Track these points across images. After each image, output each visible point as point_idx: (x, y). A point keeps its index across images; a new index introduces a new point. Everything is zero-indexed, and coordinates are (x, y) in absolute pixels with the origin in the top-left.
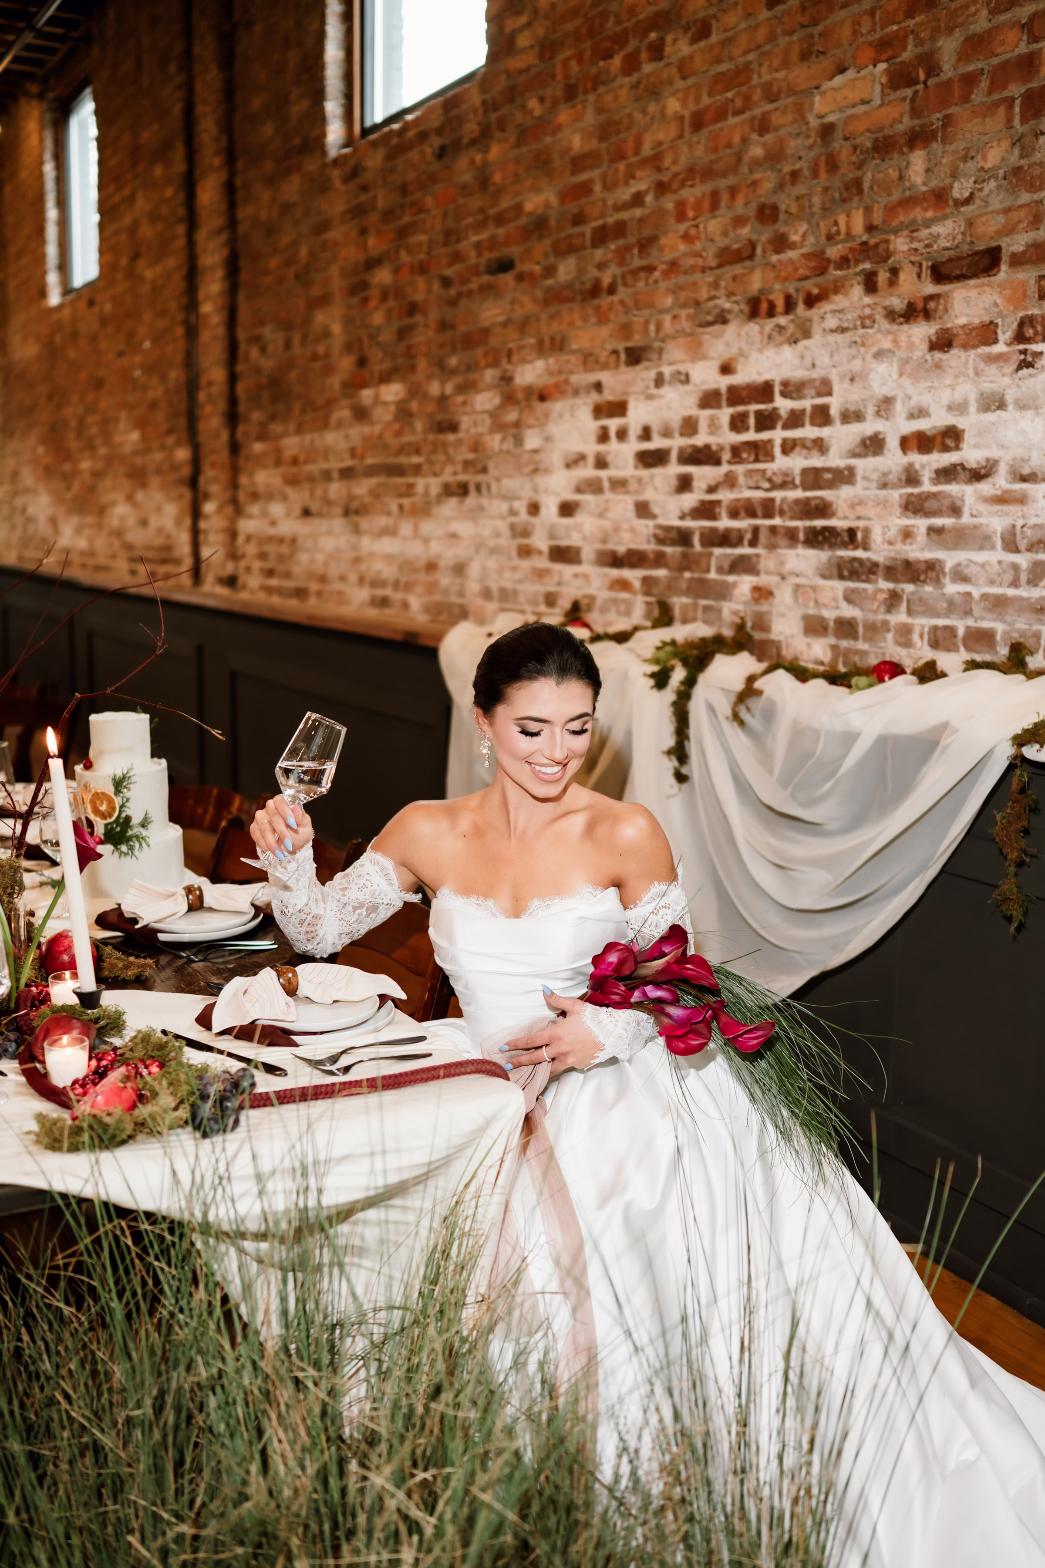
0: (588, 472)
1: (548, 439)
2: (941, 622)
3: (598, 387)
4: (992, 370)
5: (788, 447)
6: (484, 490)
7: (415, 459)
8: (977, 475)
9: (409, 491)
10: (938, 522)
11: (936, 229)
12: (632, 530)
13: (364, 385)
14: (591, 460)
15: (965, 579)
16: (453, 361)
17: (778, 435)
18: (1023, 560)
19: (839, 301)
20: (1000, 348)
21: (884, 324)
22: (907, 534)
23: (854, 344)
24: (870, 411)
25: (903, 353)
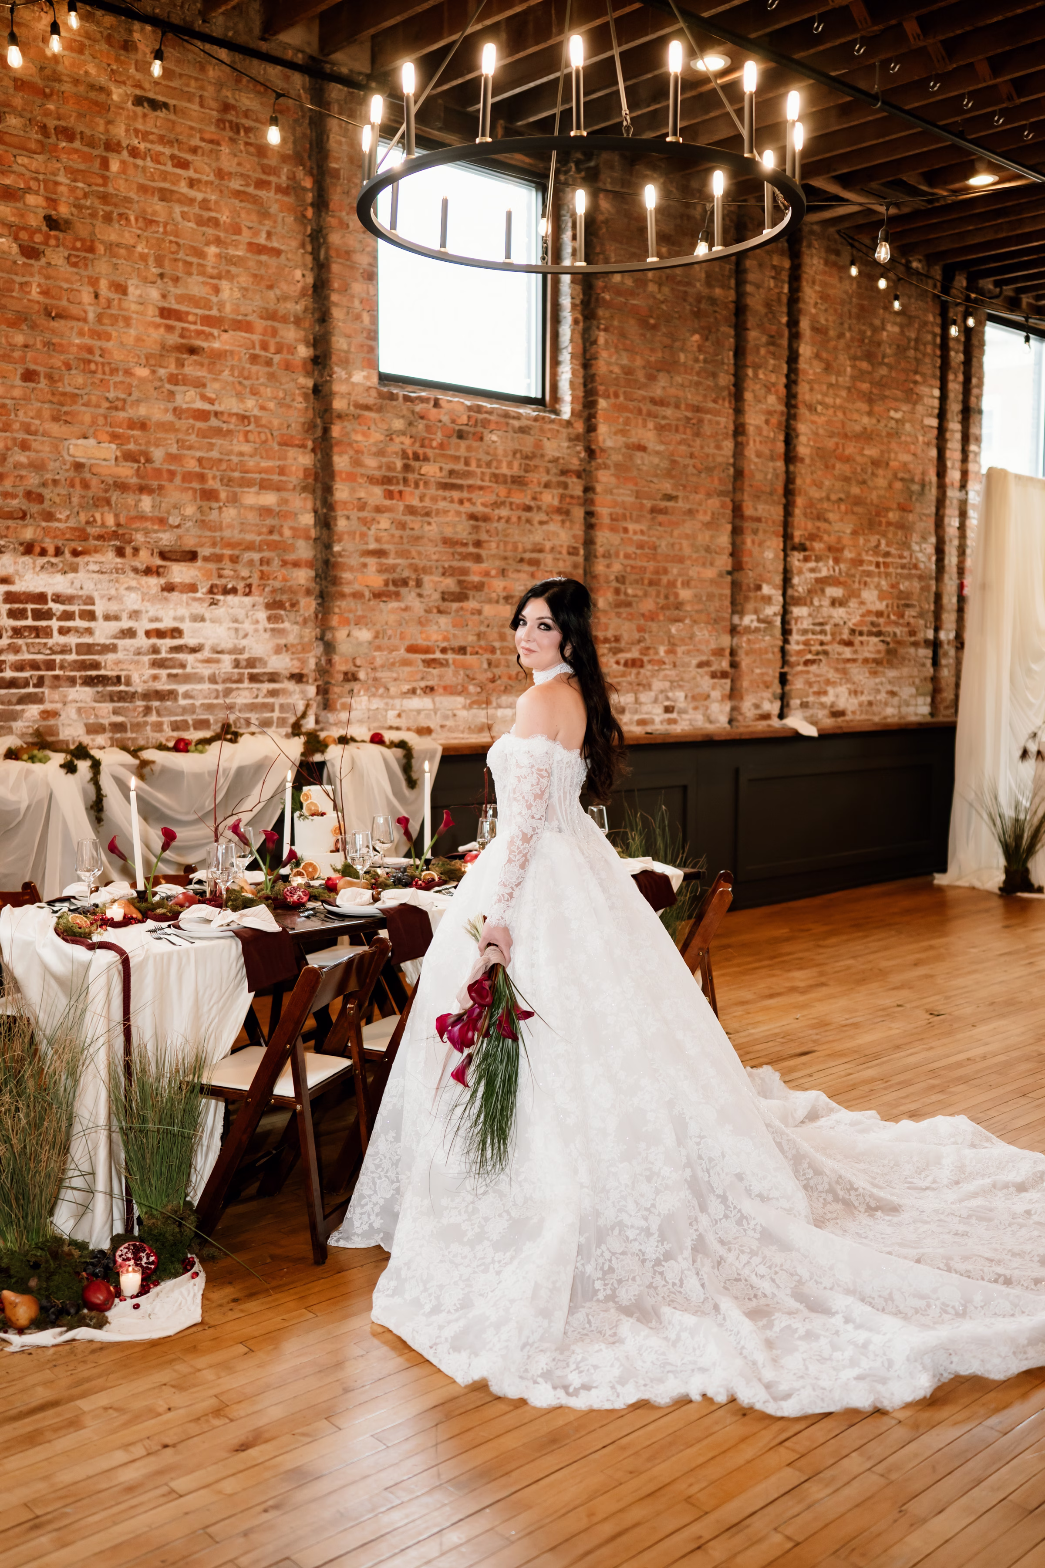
2: (179, 718)
4: (196, 604)
5: (63, 631)
8: (194, 650)
10: (174, 671)
11: (161, 535)
15: (191, 697)
17: (55, 624)
18: (220, 687)
19: (98, 557)
20: (199, 595)
21: (132, 575)
22: (155, 678)
23: (111, 581)
24: (125, 616)
25: (145, 590)
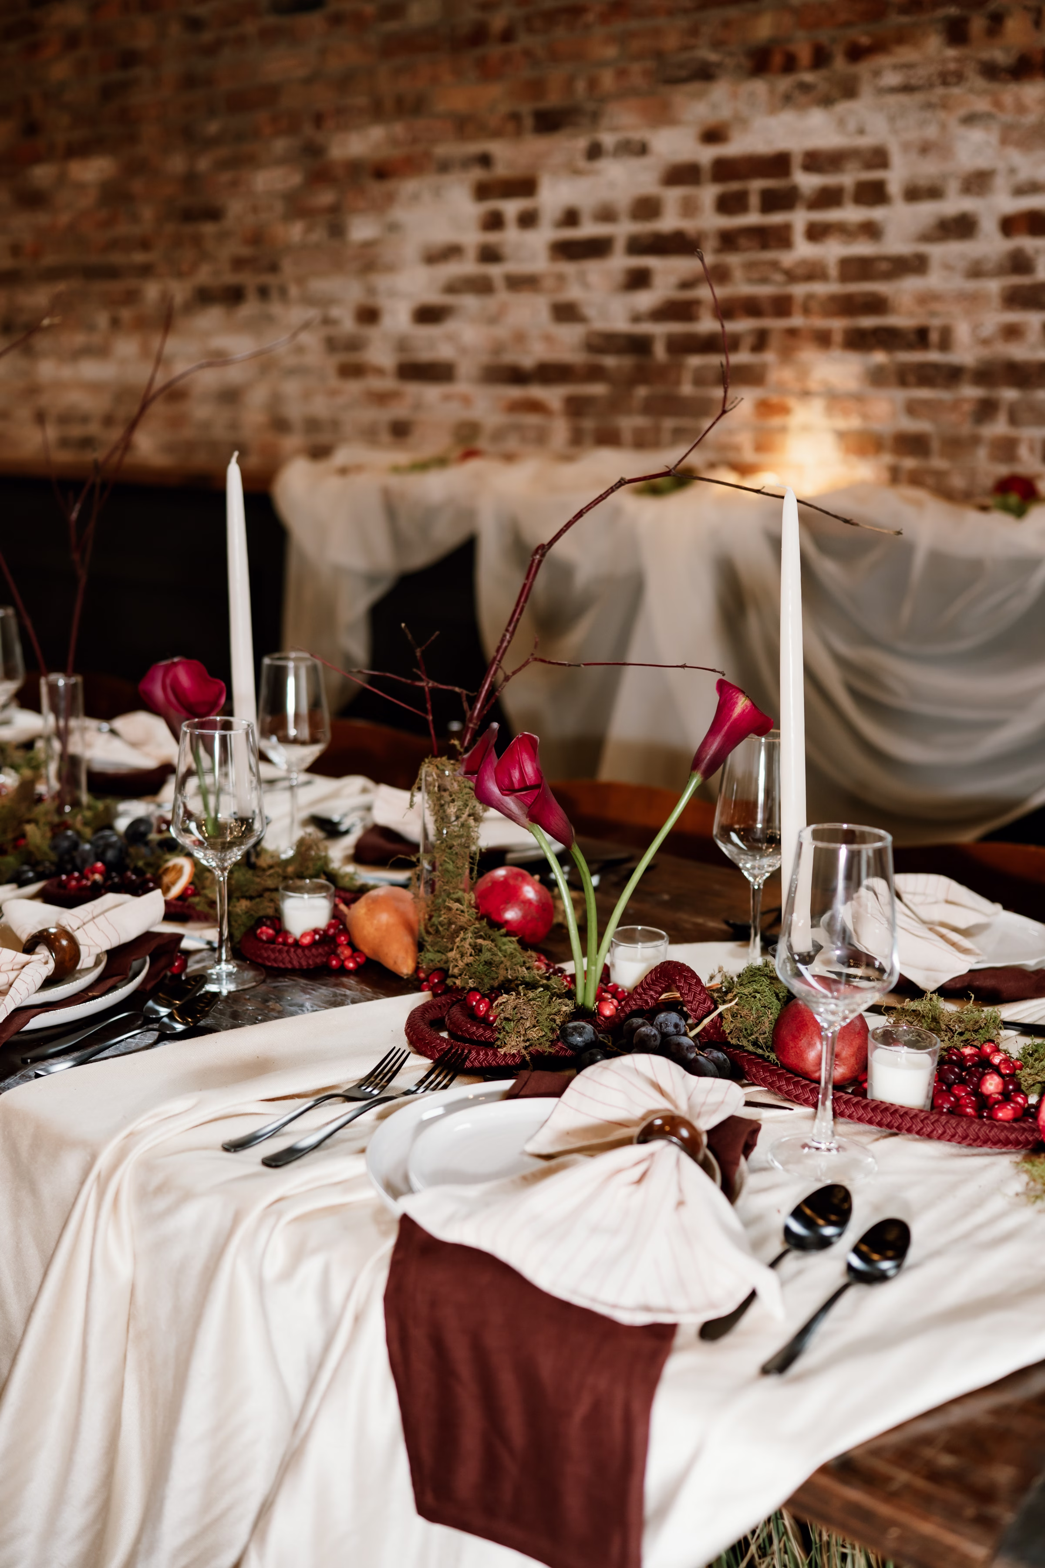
0: (468, 267)
1: (393, 228)
3: (485, 160)
5: (816, 233)
7: (139, 258)
9: (131, 297)
12: (548, 339)
13: (37, 159)
14: (471, 253)
16: (213, 128)
17: (799, 217)
19: (906, 54)
21: (980, 83)
22: (1012, 332)
23: (929, 106)
24: (953, 187)
25: (1008, 117)
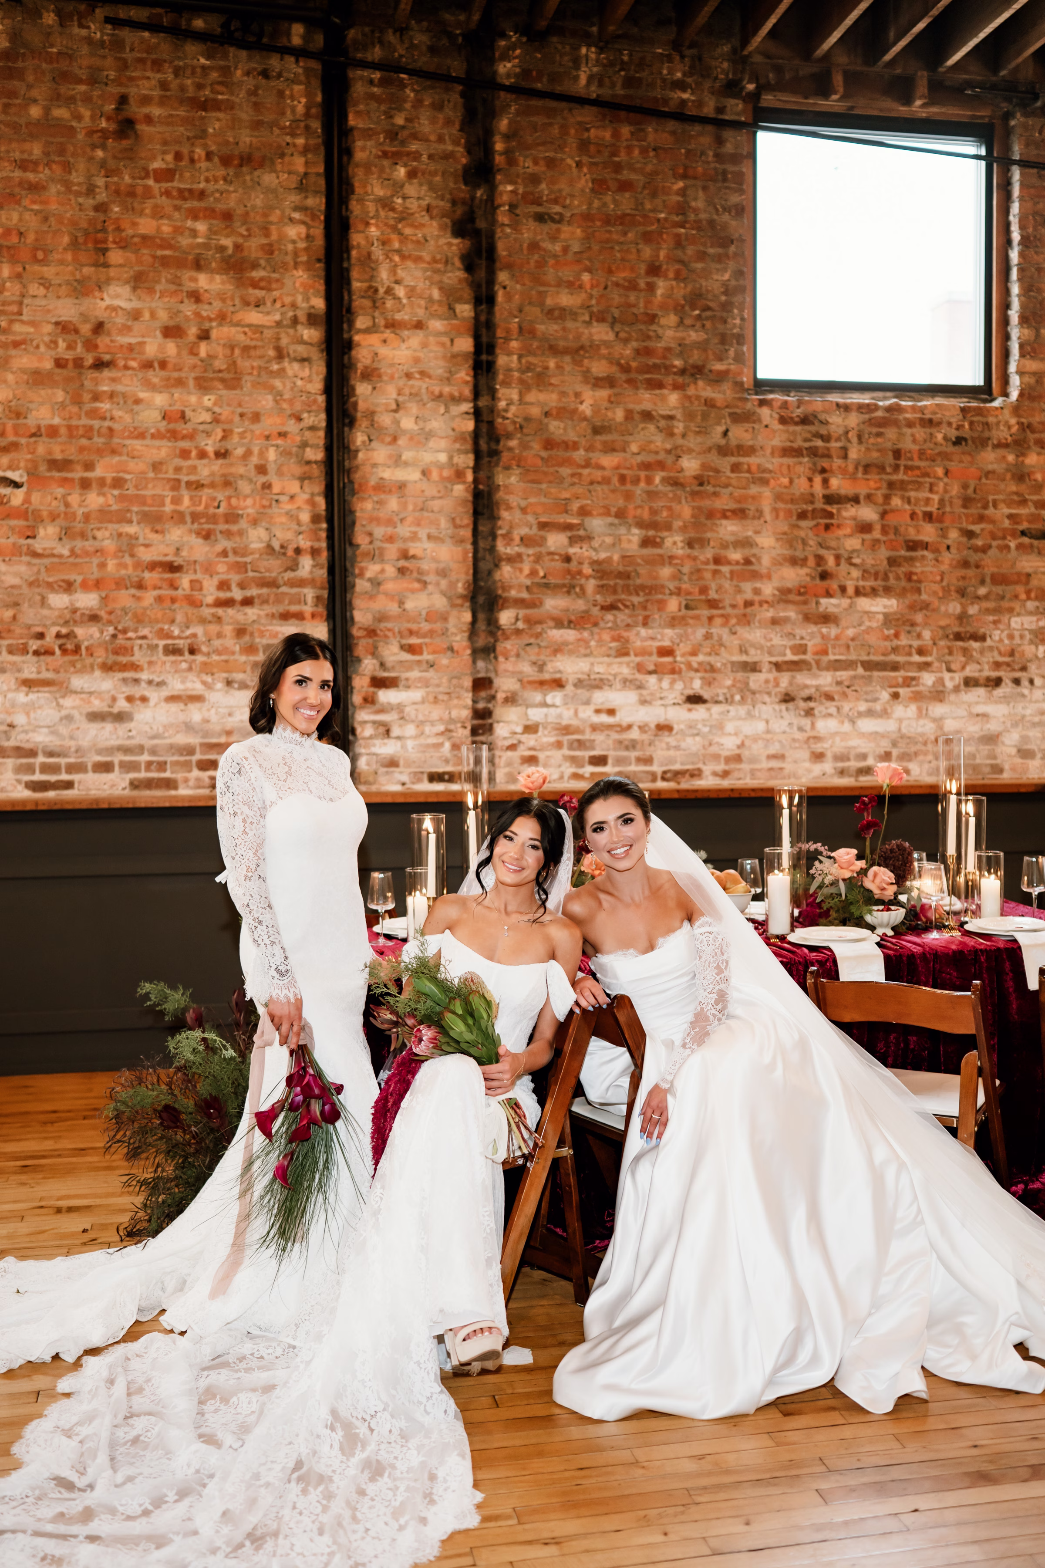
6: (1025, 682)
